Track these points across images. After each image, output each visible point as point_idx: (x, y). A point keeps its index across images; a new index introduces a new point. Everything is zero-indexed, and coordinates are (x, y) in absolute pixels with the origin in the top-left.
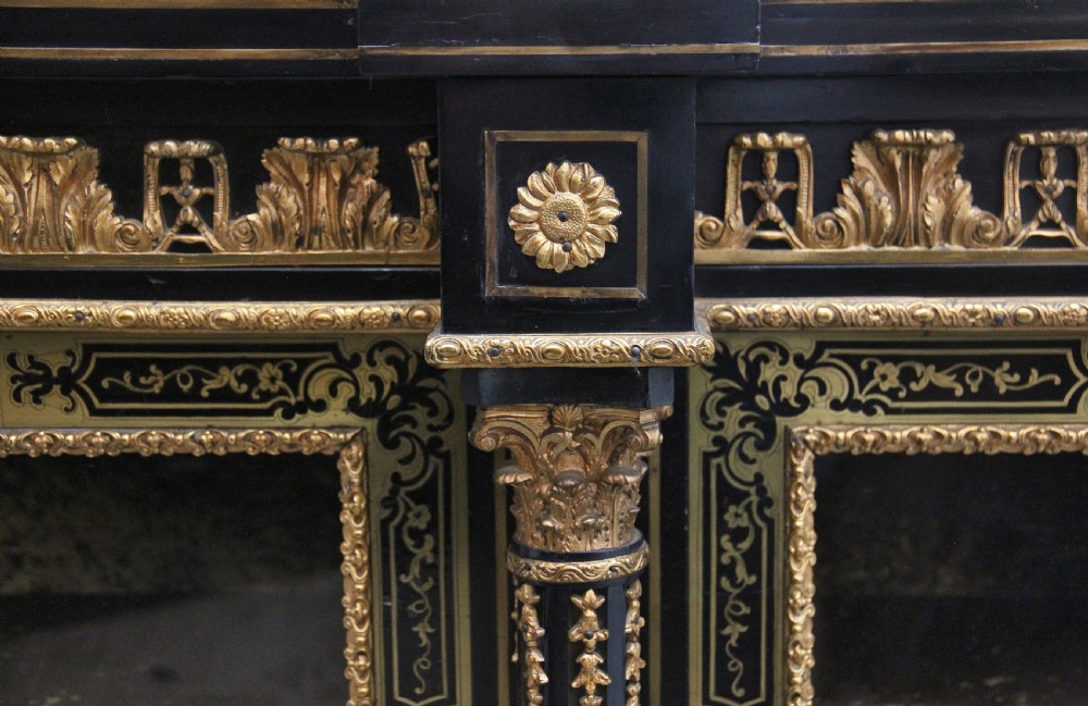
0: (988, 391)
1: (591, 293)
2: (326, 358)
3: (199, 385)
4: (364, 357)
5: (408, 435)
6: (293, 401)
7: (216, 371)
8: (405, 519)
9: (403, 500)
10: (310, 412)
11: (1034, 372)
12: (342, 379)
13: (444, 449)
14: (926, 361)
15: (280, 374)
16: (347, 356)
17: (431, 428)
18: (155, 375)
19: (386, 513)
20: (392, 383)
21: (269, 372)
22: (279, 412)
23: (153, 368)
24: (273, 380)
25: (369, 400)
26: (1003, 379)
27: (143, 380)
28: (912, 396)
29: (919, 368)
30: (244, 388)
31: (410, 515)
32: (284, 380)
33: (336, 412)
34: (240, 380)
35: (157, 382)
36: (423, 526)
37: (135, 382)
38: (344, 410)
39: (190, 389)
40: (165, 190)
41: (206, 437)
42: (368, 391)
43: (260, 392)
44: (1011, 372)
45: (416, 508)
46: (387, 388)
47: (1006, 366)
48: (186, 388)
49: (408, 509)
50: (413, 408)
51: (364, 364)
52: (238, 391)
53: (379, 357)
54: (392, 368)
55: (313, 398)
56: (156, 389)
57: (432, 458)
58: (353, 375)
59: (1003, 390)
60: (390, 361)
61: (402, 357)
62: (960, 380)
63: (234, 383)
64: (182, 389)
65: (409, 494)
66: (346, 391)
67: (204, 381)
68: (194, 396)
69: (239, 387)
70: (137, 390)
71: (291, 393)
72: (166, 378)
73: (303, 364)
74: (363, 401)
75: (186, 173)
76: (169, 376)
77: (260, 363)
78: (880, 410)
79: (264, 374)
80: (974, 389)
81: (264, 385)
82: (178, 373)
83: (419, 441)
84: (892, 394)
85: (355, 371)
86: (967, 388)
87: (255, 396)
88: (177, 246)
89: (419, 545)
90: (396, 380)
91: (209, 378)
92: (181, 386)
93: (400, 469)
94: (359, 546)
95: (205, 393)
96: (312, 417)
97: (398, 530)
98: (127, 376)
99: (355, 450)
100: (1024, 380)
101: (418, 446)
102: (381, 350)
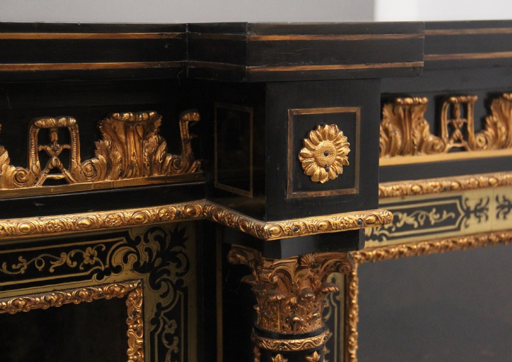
0: (427, 224)
1: (335, 193)
2: (122, 240)
3: (48, 265)
4: (142, 237)
5: (165, 280)
6: (103, 268)
7: (59, 256)
8: (163, 329)
9: (162, 318)
10: (112, 274)
11: (445, 212)
12: (131, 252)
13: (184, 286)
14: (402, 211)
15: (96, 253)
16: (133, 238)
17: (177, 274)
18: (22, 263)
19: (154, 327)
20: (158, 251)
21: (89, 253)
22: (95, 275)
23: (20, 258)
24: (92, 257)
25: (145, 262)
26: (433, 217)
27: (14, 267)
28: (398, 230)
29: (400, 215)
30: (75, 264)
31: (166, 326)
32: (98, 256)
33: (127, 272)
34: (72, 259)
35: (23, 266)
36: (173, 332)
37: (9, 268)
38: (131, 270)
39: (43, 269)
40: (41, 148)
41: (53, 297)
42: (145, 257)
43: (84, 266)
44: (436, 213)
45: (169, 322)
46: (155, 254)
47: (434, 210)
48: (40, 268)
49: (165, 323)
50: (168, 264)
51: (142, 242)
52: (72, 266)
53: (150, 236)
54: (157, 242)
55: (114, 265)
56: (22, 271)
57: (178, 292)
58: (136, 249)
59: (433, 222)
60: (157, 238)
61: (163, 235)
62: (416, 219)
63: (69, 262)
64: (38, 269)
65: (165, 315)
66: (132, 259)
67: (52, 263)
68: (46, 273)
69: (72, 264)
70: (10, 273)
71: (101, 263)
72: (28, 263)
73: (109, 245)
74: (142, 263)
75: (55, 137)
76: (31, 261)
77: (84, 248)
78: (384, 238)
79: (86, 255)
80: (422, 223)
81: (87, 261)
82: (36, 260)
83: (171, 282)
84: (389, 230)
85: (137, 247)
86: (419, 223)
87: (81, 268)
88: (49, 182)
89: (170, 343)
90: (159, 249)
91: (55, 260)
92: (37, 267)
93: (161, 300)
94: (139, 350)
95: (52, 270)
96: (113, 277)
97: (160, 336)
98: (4, 265)
99: (139, 293)
100: (441, 217)
101: (170, 286)
102: (151, 233)
